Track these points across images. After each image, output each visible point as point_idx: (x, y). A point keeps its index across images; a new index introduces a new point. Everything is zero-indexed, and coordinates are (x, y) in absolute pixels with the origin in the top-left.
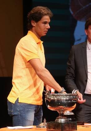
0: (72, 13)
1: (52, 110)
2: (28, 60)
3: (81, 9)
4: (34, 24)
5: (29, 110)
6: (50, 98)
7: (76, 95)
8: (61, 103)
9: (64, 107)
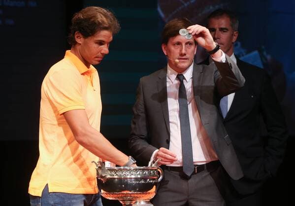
0: (162, 15)
1: (110, 199)
2: (62, 112)
3: (180, 8)
5: (73, 201)
6: (104, 175)
7: (155, 170)
8: (126, 184)
9: (132, 192)
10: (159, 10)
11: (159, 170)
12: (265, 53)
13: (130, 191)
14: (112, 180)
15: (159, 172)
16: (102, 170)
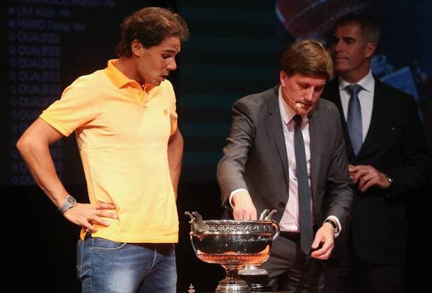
1: (209, 262)
3: (306, 9)
4: (138, 50)
5: (116, 263)
6: (201, 231)
7: (269, 224)
8: (231, 243)
9: (238, 253)
10: (278, 12)
11: (273, 224)
12: (418, 70)
13: (236, 252)
14: (211, 237)
15: (274, 227)
16: (199, 223)
